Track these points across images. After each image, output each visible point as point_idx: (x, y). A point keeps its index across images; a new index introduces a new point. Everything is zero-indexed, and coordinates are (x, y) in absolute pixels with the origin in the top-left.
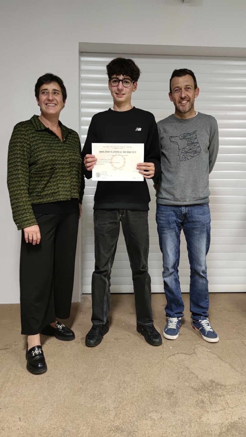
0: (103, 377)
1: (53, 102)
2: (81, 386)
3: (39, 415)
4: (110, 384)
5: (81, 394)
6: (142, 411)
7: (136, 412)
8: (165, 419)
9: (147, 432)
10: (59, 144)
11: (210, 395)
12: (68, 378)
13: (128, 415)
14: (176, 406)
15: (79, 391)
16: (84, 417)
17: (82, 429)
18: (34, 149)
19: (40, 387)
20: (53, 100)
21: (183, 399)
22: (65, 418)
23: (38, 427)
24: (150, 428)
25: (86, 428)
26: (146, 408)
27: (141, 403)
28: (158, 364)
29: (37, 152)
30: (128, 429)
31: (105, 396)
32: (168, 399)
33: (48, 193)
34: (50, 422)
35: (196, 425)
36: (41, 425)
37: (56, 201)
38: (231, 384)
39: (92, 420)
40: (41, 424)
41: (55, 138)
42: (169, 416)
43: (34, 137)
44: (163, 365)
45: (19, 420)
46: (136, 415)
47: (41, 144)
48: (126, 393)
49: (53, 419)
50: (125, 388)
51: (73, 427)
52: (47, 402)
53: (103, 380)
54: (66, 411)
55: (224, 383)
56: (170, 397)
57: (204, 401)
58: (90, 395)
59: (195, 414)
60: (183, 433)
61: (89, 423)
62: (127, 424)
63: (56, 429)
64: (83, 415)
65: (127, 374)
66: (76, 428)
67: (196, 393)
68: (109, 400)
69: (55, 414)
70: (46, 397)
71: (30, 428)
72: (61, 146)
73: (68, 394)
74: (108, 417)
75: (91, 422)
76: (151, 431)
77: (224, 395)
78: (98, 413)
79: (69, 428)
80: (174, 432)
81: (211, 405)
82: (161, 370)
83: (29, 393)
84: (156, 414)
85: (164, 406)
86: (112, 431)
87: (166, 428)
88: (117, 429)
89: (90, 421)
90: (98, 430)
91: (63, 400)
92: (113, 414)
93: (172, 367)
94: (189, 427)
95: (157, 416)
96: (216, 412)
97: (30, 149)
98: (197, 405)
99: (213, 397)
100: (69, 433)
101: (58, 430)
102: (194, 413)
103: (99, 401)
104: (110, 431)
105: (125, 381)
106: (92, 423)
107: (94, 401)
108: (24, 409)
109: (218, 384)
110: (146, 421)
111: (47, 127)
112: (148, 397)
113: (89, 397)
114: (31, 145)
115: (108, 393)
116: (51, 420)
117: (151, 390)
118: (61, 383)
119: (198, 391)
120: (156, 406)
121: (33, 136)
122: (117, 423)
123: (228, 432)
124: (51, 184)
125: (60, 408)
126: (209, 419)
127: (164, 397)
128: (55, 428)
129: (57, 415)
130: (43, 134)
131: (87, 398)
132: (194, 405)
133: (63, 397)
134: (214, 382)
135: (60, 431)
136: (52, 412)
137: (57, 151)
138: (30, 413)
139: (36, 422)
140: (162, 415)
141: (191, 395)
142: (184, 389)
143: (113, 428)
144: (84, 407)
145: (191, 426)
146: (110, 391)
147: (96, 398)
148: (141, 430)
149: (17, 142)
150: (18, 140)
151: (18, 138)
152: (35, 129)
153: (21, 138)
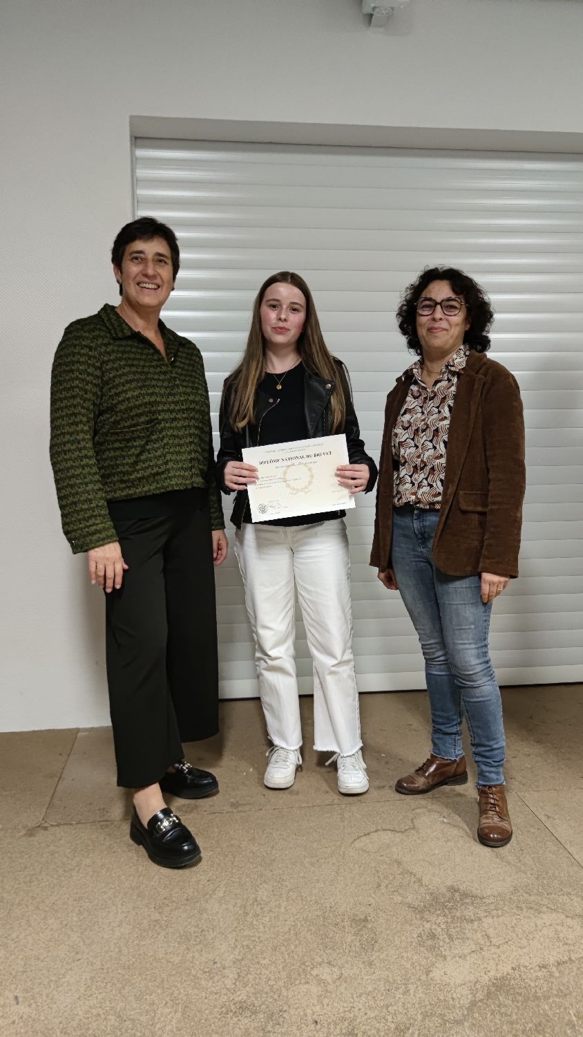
0: (207, 894)
1: (155, 281)
2: (156, 916)
3: (60, 989)
4: (224, 908)
5: (158, 934)
6: (298, 964)
7: (284, 968)
8: (348, 980)
9: (309, 1012)
10: (161, 368)
11: (449, 921)
12: (125, 900)
13: (265, 976)
14: (373, 949)
15: (152, 928)
16: (166, 987)
17: (162, 1013)
18: (110, 379)
19: (61, 924)
20: (154, 277)
21: (388, 932)
22: (123, 991)
23: (61, 1014)
24: (316, 1003)
25: (170, 1010)
26: (306, 958)
27: (296, 947)
28: (332, 857)
30: (268, 1007)
31: (213, 935)
32: (355, 934)
34: (87, 1002)
35: (419, 988)
36: (65, 1011)
38: (496, 893)
39: (185, 991)
40: (67, 1009)
41: (153, 354)
42: (358, 972)
43: (109, 353)
44: (343, 858)
45: (14, 1002)
46: (284, 974)
48: (261, 927)
50: (258, 915)
51: (141, 1009)
52: (79, 956)
53: (207, 902)
54: (123, 975)
55: (479, 891)
56: (359, 930)
57: (435, 935)
58: (178, 935)
59: (416, 964)
60: (390, 1009)
61: (178, 999)
62: (266, 996)
63: (103, 1016)
64: (163, 982)
65: (261, 884)
66: (147, 1011)
67: (418, 916)
68: (221, 944)
69: (99, 983)
70: (75, 947)
71: (42, 1018)
72: (165, 373)
73: (127, 937)
74: (220, 983)
75: (182, 996)
76: (318, 1007)
77: (480, 919)
78: (199, 975)
79: (132, 1013)
80: (370, 1008)
81: (451, 943)
82: (339, 870)
83: (34, 939)
84: (328, 970)
85: (347, 951)
86: (232, 1014)
87: (353, 998)
88: (243, 1007)
89: (180, 993)
90: (198, 1014)
91: (117, 950)
92: (231, 974)
93: (364, 862)
94: (404, 994)
95: (332, 975)
96: (463, 957)
97: (101, 379)
98: (420, 944)
99: (456, 925)
100: (133, 1024)
101: (105, 1018)
102: (414, 963)
103: (198, 947)
104: (225, 1014)
105: (259, 899)
106: (185, 998)
107: (188, 949)
108: (25, 976)
109: (465, 895)
110: (307, 986)
111: (137, 331)
112: (309, 933)
113: (175, 940)
115: (220, 928)
116: (90, 998)
117: (317, 916)
118: (109, 912)
119: (421, 912)
120: (330, 951)
121: (108, 350)
122: (242, 996)
123: (490, 1000)
124: (149, 456)
125: (110, 970)
126: (448, 972)
127: (347, 930)
128: (99, 1015)
129: (103, 985)
130: (127, 345)
131: (170, 942)
132: (414, 944)
133: (115, 944)
134: (457, 890)
135: (110, 1020)
136: (92, 978)
137: (160, 384)
138: (40, 984)
139: (55, 1003)
140: (343, 972)
141: (406, 922)
142: (390, 909)
143: (233, 1007)
144: (165, 962)
145: (408, 991)
146: (225, 922)
147: (192, 942)
148: (295, 1006)
149: (73, 363)
150: (74, 359)
151: (74, 354)
152: (111, 335)
153: (82, 355)
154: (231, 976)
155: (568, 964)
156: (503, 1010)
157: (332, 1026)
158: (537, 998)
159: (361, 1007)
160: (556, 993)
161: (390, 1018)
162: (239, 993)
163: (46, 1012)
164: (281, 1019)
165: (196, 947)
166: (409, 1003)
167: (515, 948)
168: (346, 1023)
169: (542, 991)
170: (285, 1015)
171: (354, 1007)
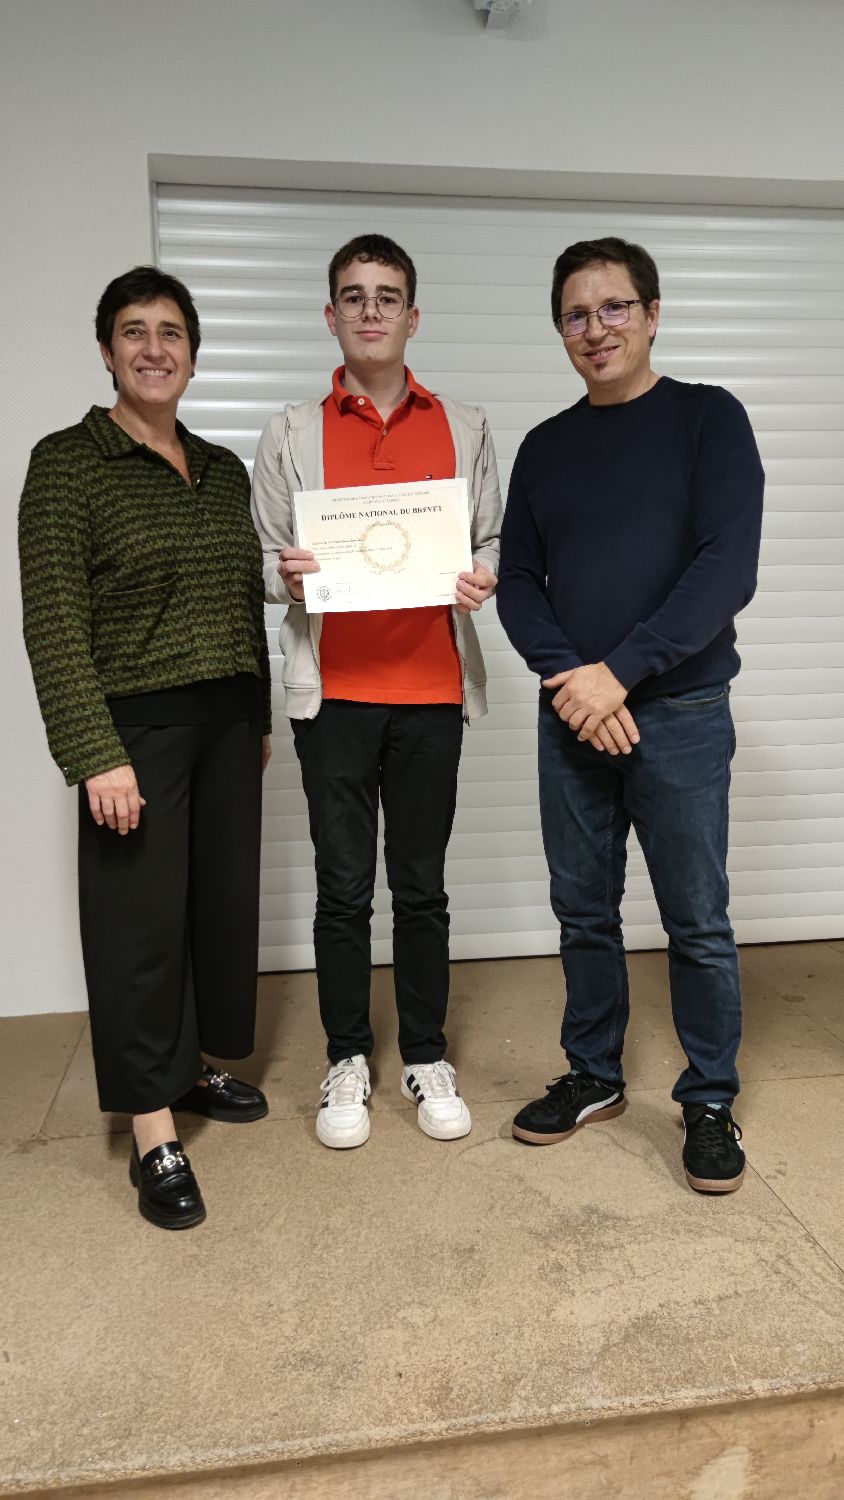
0: (262, 1221)
1: (163, 365)
2: (195, 1250)
3: (63, 1342)
4: (284, 1238)
5: (196, 1271)
6: (381, 1305)
7: (361, 1309)
8: (445, 1322)
9: (392, 1362)
10: (181, 497)
11: (582, 1248)
13: (336, 1320)
14: (479, 1285)
15: (187, 1265)
16: (204, 1336)
17: (199, 1369)
18: (104, 519)
20: (162, 359)
21: (501, 1264)
22: (147, 1343)
23: (64, 1373)
24: (400, 1350)
25: (207, 1366)
26: (390, 1298)
27: (378, 1284)
28: (431, 1173)
29: (114, 527)
30: (337, 1358)
31: (268, 1272)
32: (458, 1267)
33: (162, 656)
34: (99, 1357)
35: (537, 1331)
36: (71, 1369)
37: (187, 681)
38: (645, 1214)
39: (228, 1341)
40: (72, 1367)
41: (168, 477)
42: (458, 1313)
43: (99, 481)
44: (446, 1174)
45: (3, 1359)
46: (360, 1317)
47: (122, 502)
48: (333, 1260)
49: (110, 1350)
50: (329, 1246)
51: (170, 1364)
52: (89, 1302)
53: (261, 1231)
54: (148, 1324)
55: (624, 1211)
56: (462, 1263)
57: (562, 1266)
58: (222, 1272)
59: (535, 1302)
60: (496, 1357)
61: (220, 1351)
62: (335, 1344)
63: (121, 1374)
64: (202, 1327)
65: (335, 1208)
66: (179, 1367)
67: (541, 1244)
68: (279, 1283)
69: (116, 1334)
71: (40, 1378)
72: (187, 504)
73: (153, 1276)
74: (277, 1329)
75: (225, 1347)
76: (404, 1356)
77: (622, 1246)
78: (248, 1321)
79: (159, 1369)
80: (472, 1356)
81: (583, 1276)
82: (440, 1188)
84: (420, 1311)
85: (445, 1288)
86: (290, 1367)
87: (450, 1345)
88: (305, 1359)
89: (222, 1344)
90: (246, 1369)
91: (140, 1293)
92: (291, 1320)
93: (473, 1178)
94: (516, 1338)
95: (424, 1317)
96: (596, 1292)
97: (90, 522)
98: (541, 1278)
99: (590, 1254)
100: (160, 1383)
101: (124, 1377)
102: (532, 1301)
103: (249, 1287)
104: (282, 1367)
105: (331, 1226)
106: (229, 1350)
107: (235, 1289)
108: (16, 1327)
109: (605, 1216)
110: (390, 1331)
111: (141, 443)
112: (396, 1267)
113: (218, 1280)
114: (93, 507)
115: (278, 1263)
116: (104, 1353)
117: (408, 1246)
119: (546, 1238)
120: (423, 1288)
121: (97, 476)
122: (304, 1344)
123: (627, 1344)
124: (167, 629)
125: (131, 1318)
126: (576, 1311)
127: (446, 1262)
128: (114, 1373)
130: (127, 467)
131: (211, 1281)
132: (533, 1278)
133: (138, 1285)
134: (595, 1211)
135: (130, 1379)
136: (106, 1328)
137: (179, 520)
138: (37, 1336)
139: (57, 1359)
140: (439, 1313)
141: (525, 1251)
142: (505, 1235)
143: (292, 1359)
144: (204, 1307)
145: (522, 1335)
146: (285, 1257)
147: (239, 1281)
148: (374, 1356)
149: (47, 501)
150: (47, 495)
151: (47, 488)
152: (102, 453)
153: (57, 487)
154: (290, 1321)
155: (733, 1299)
156: (644, 1355)
157: (420, 1380)
158: (688, 1340)
159: (459, 1354)
160: (714, 1334)
161: (496, 1368)
162: (300, 1342)
163: (45, 1370)
164: (355, 1372)
165: (246, 1287)
166: (522, 1349)
167: (665, 1281)
168: (439, 1375)
169: (696, 1332)
170: (360, 1367)
171: (450, 1356)
